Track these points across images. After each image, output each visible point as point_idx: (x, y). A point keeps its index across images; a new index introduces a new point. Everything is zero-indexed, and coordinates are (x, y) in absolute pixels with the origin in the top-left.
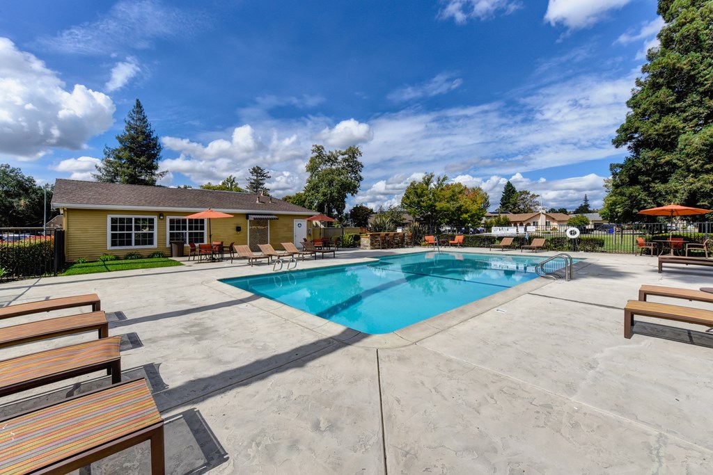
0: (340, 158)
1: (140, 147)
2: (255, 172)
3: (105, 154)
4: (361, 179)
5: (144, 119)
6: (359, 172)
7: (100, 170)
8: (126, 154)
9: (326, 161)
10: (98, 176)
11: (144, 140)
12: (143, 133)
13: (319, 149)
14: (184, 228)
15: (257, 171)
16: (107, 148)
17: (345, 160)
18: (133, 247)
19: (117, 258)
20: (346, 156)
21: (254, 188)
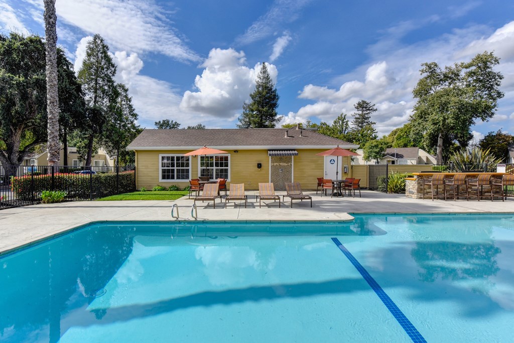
0: (463, 73)
1: (265, 99)
2: (360, 107)
3: (244, 109)
4: (500, 95)
5: (267, 76)
6: (495, 87)
7: (241, 121)
8: (255, 107)
9: (441, 80)
10: (240, 126)
11: (267, 93)
12: (266, 88)
13: (430, 68)
14: (212, 165)
15: (363, 106)
16: (245, 104)
17: (471, 74)
18: (175, 180)
19: (164, 189)
20: (473, 68)
21: (360, 123)
